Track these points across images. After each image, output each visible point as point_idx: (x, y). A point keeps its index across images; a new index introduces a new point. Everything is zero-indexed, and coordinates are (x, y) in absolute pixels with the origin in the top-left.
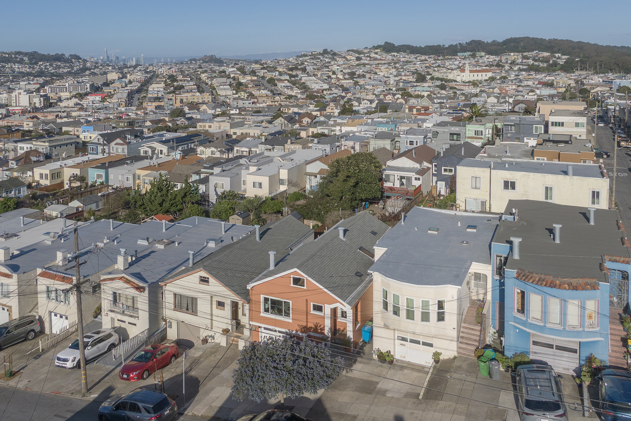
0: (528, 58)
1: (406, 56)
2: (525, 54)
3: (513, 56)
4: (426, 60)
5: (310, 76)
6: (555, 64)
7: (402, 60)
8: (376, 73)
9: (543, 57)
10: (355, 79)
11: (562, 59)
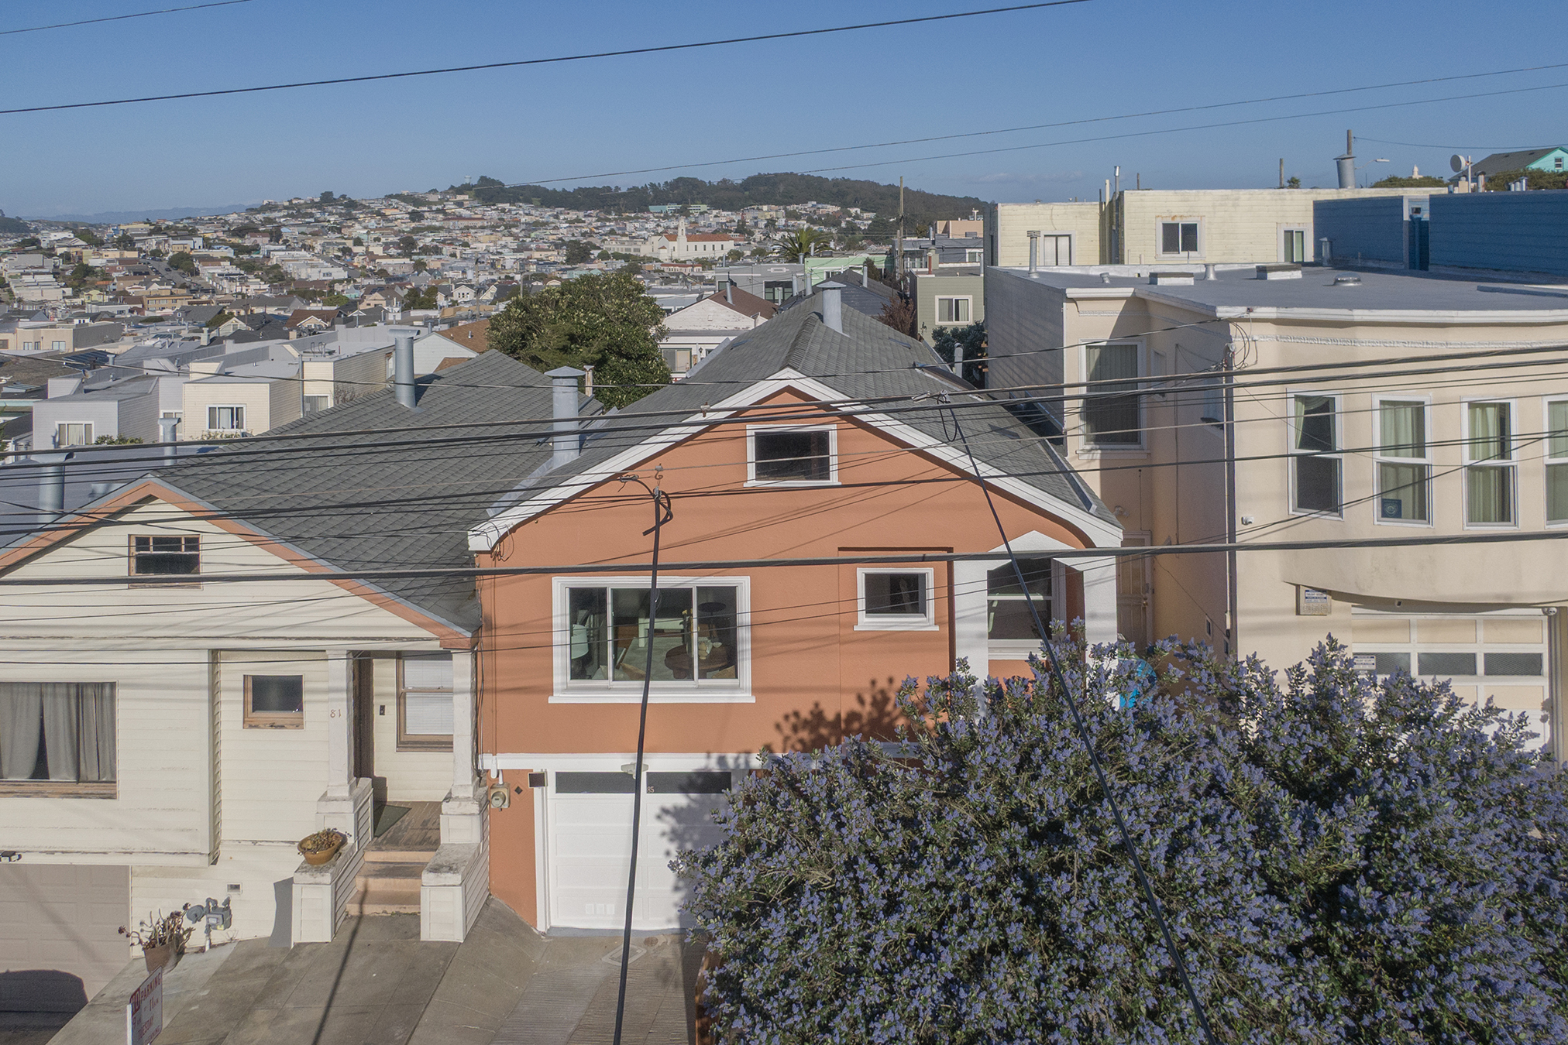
0: (798, 217)
1: (533, 212)
2: (790, 208)
3: (767, 211)
4: (578, 220)
5: (294, 249)
6: (852, 229)
7: (523, 220)
8: (466, 245)
9: (828, 215)
10: (415, 257)
11: (862, 219)
